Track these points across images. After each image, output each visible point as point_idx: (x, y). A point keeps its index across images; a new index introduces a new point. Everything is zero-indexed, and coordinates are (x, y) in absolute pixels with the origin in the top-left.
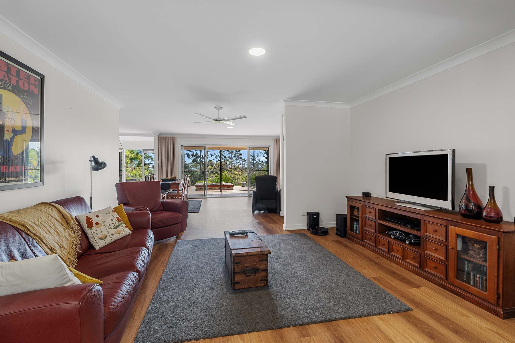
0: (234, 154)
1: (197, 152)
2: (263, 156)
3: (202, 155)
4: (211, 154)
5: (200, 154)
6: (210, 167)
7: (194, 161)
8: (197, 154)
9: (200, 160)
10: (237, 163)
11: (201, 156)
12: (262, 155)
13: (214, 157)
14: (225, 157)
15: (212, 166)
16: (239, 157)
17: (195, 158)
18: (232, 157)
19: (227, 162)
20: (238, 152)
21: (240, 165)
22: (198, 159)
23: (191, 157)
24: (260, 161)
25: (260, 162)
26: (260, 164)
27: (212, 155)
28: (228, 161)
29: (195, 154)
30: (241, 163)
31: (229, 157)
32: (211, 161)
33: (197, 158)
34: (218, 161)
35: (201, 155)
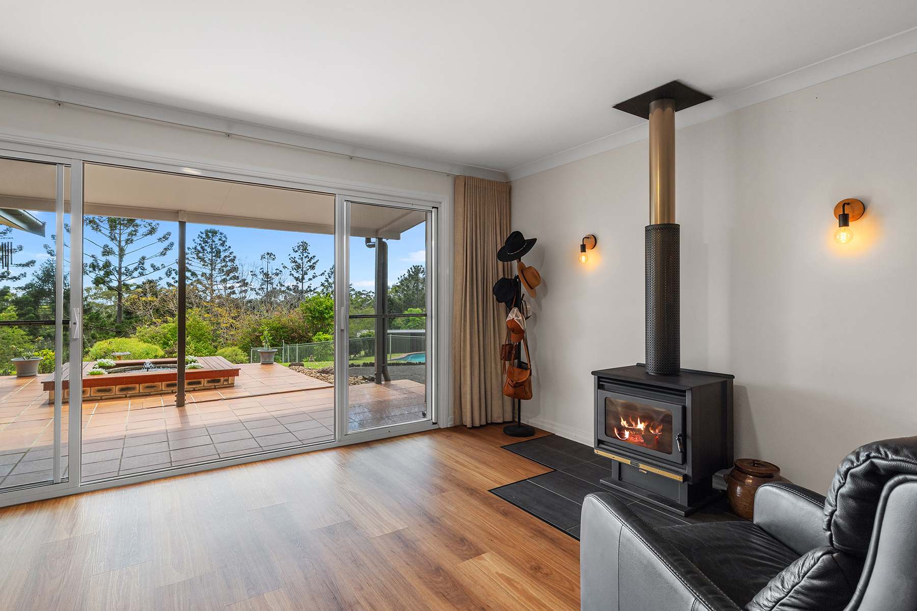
0: (219, 266)
1: (108, 258)
2: (290, 275)
3: (126, 267)
4: (153, 266)
5: (120, 265)
6: (149, 298)
7: (98, 282)
8: (109, 263)
9: (119, 281)
10: (225, 288)
11: (123, 270)
12: (286, 272)
13: (162, 273)
14: (194, 274)
15: (155, 294)
16: (232, 275)
17: (102, 273)
18: (211, 275)
19: (199, 286)
20: (229, 264)
21: (234, 293)
22: (112, 277)
23: (90, 272)
24: (282, 285)
25: (283, 289)
26: (284, 292)
27: (155, 269)
28: (201, 283)
29: (101, 264)
30: (237, 290)
31: (203, 275)
32: (150, 282)
33: (108, 274)
34: (173, 283)
35: (120, 268)
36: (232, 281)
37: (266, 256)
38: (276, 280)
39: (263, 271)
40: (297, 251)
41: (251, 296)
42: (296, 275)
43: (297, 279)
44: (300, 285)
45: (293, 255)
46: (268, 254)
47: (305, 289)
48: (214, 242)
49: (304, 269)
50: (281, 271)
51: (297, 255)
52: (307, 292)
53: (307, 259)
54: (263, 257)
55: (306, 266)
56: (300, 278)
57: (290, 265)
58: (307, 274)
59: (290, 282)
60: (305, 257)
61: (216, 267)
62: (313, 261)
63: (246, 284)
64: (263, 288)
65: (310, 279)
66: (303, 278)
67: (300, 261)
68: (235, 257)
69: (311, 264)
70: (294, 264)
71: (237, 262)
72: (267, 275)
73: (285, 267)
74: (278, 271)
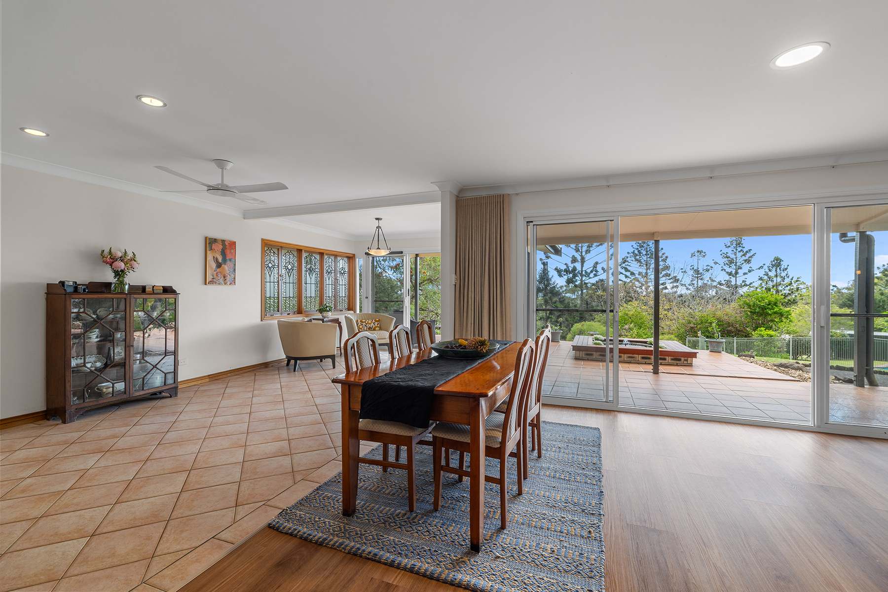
1: (575, 264)
2: (722, 270)
3: (585, 271)
4: (603, 269)
5: (582, 269)
6: (600, 292)
7: (569, 281)
8: (576, 268)
9: (581, 280)
11: (584, 273)
12: (717, 268)
14: (632, 274)
15: (604, 290)
17: (571, 275)
18: (647, 273)
19: (637, 283)
21: (666, 288)
22: (577, 278)
23: (564, 275)
24: (713, 281)
25: (715, 284)
26: (716, 287)
28: (638, 281)
29: (571, 269)
30: (669, 286)
31: (640, 274)
32: (602, 280)
33: (575, 276)
35: (582, 271)
36: (664, 278)
37: (697, 254)
38: (707, 276)
39: (693, 268)
40: (729, 246)
41: (682, 290)
42: (729, 270)
43: (730, 274)
44: (733, 279)
45: (725, 250)
46: (698, 251)
47: (738, 283)
48: (649, 245)
49: (738, 264)
50: (712, 267)
51: (729, 251)
52: (741, 286)
53: (742, 253)
54: (693, 255)
55: (740, 260)
56: (733, 273)
57: (722, 261)
58: (741, 268)
59: (723, 277)
60: (739, 252)
61: (651, 267)
62: (748, 255)
63: (677, 280)
64: (693, 284)
65: (745, 274)
66: (737, 273)
67: (733, 256)
68: (667, 257)
69: (747, 258)
70: (726, 259)
71: (668, 262)
72: (697, 271)
73: (716, 263)
74: (709, 268)
